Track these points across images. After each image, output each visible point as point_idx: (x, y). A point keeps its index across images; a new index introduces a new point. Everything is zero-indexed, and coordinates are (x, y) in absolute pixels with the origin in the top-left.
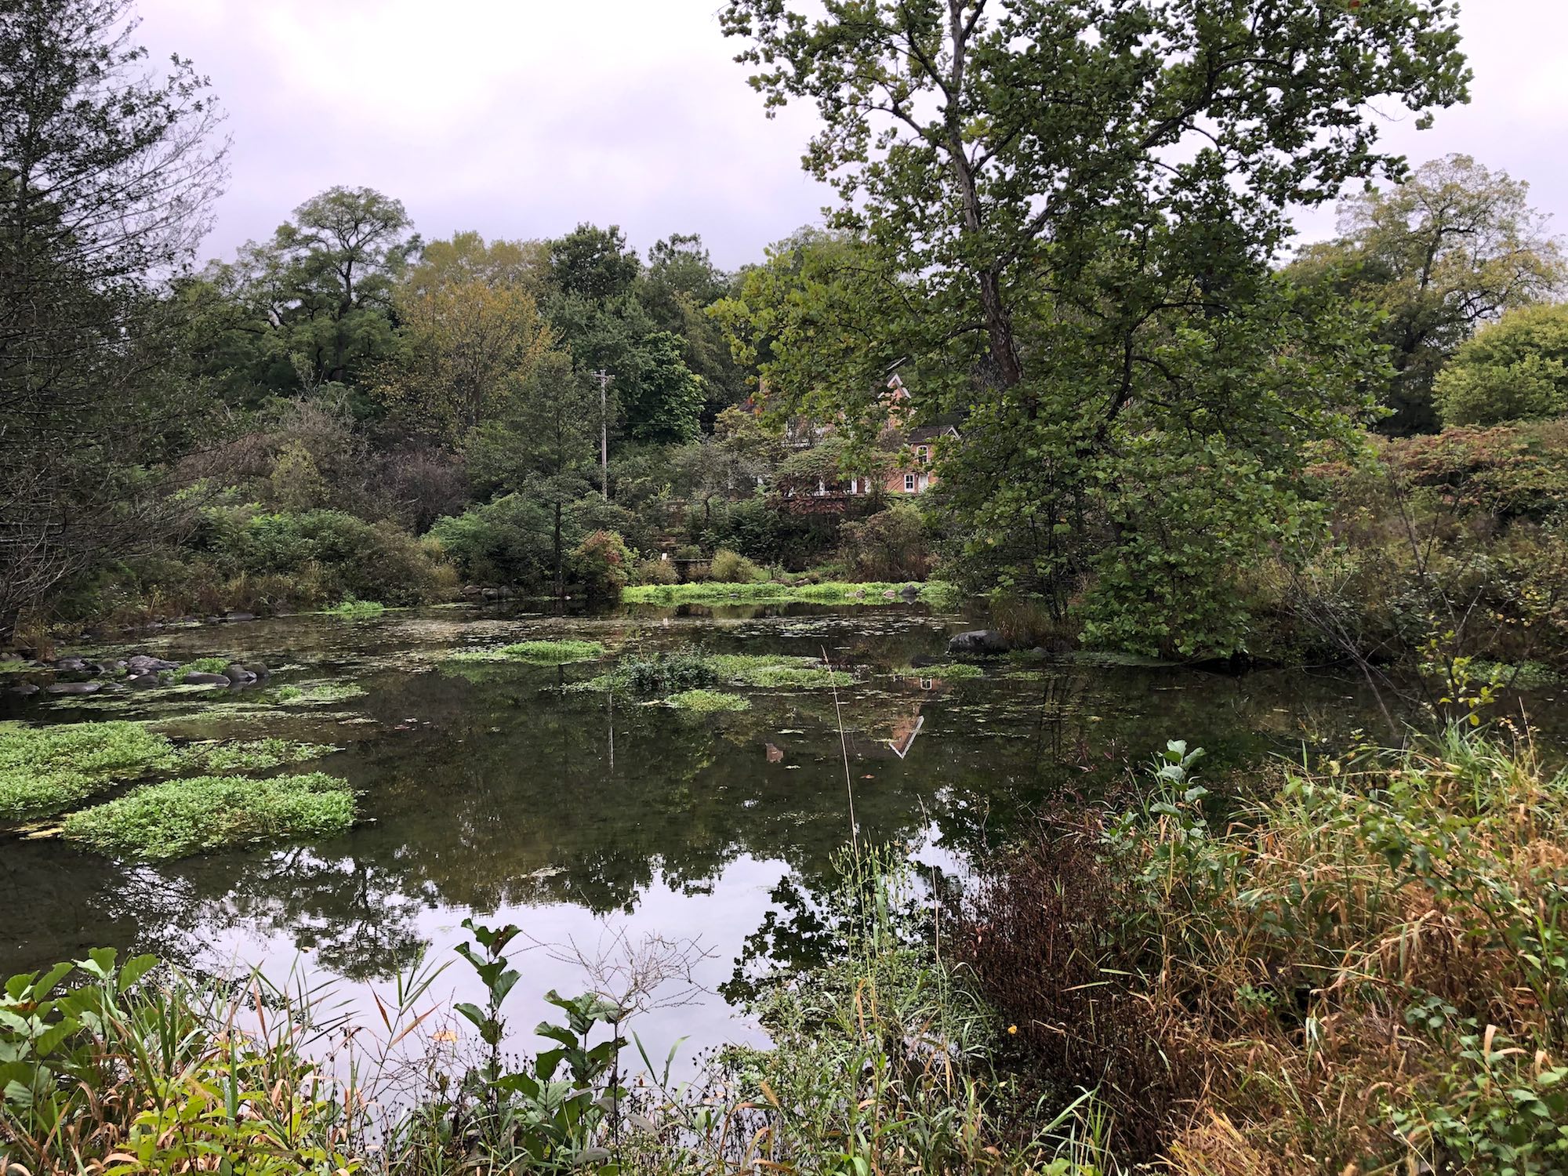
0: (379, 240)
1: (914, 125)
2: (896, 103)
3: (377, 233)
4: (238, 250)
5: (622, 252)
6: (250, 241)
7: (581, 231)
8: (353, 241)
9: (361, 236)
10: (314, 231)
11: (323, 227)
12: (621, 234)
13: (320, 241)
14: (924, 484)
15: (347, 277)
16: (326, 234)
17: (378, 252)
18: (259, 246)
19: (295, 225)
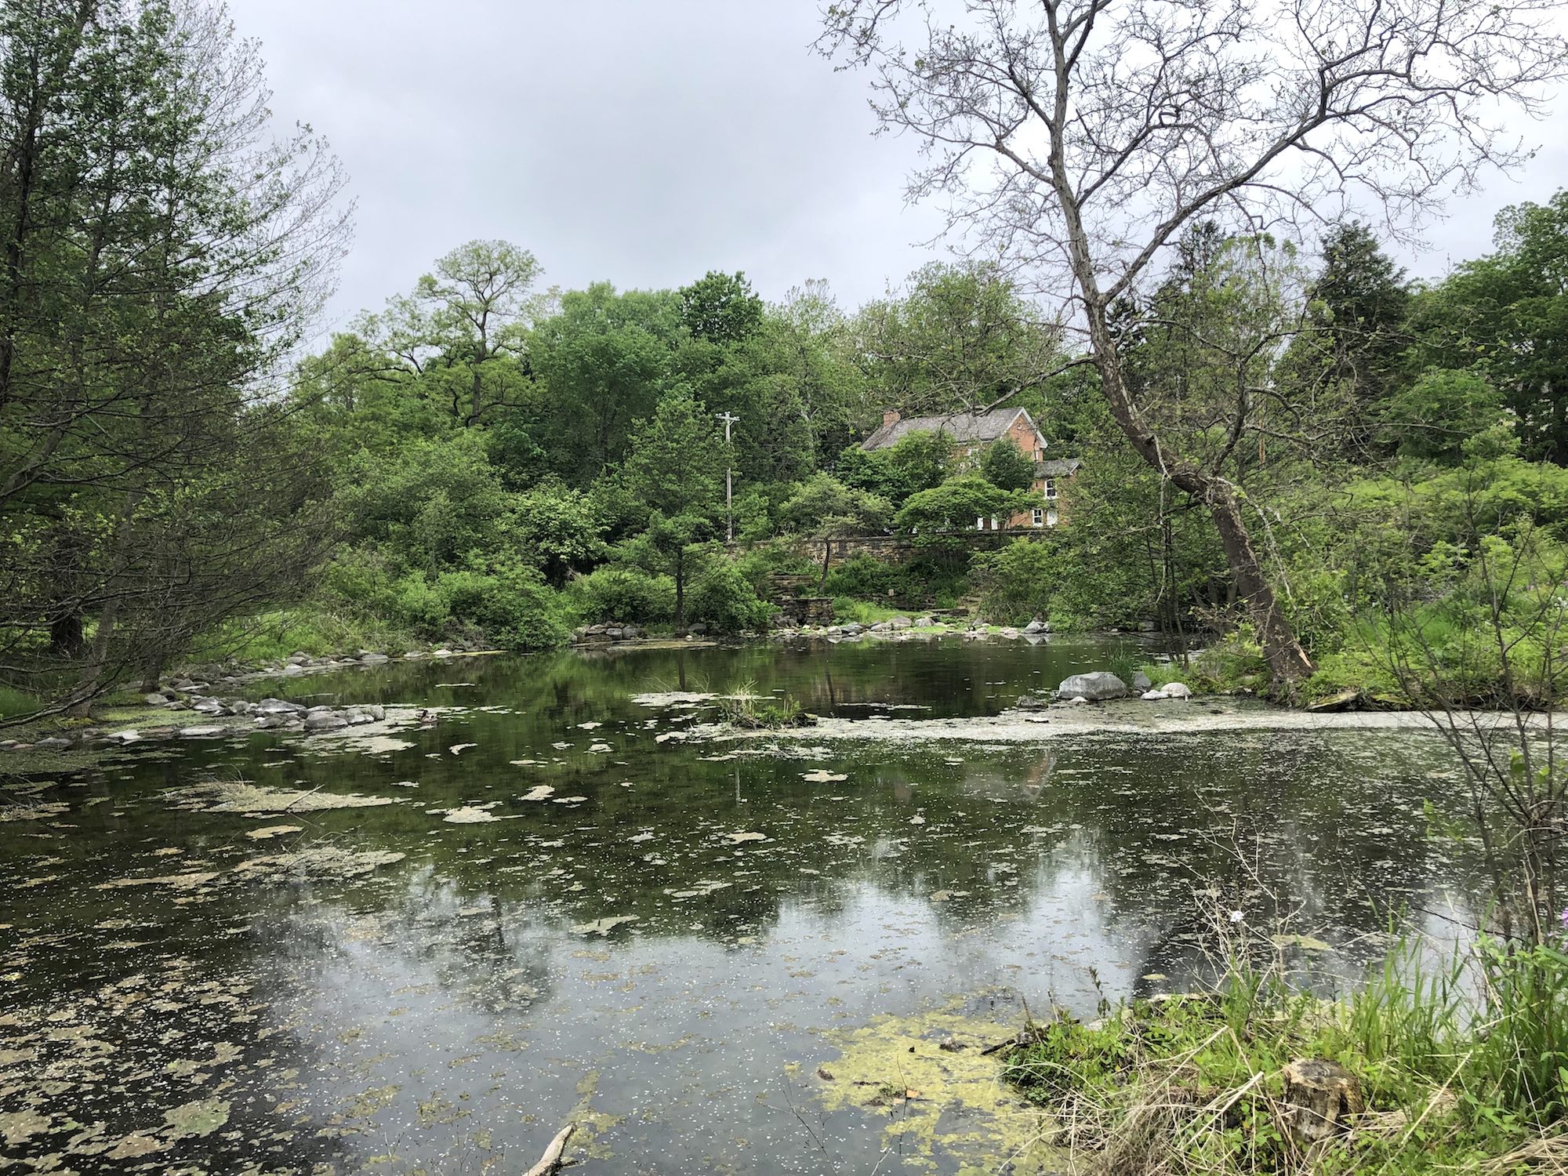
0: (513, 290)
1: (1016, 160)
2: (999, 139)
3: (511, 284)
5: (748, 296)
7: (710, 276)
8: (487, 294)
9: (495, 288)
10: (452, 282)
11: (459, 280)
12: (746, 278)
13: (457, 293)
14: (1052, 520)
15: (482, 327)
16: (464, 288)
17: (512, 300)
18: (403, 298)
19: (435, 276)
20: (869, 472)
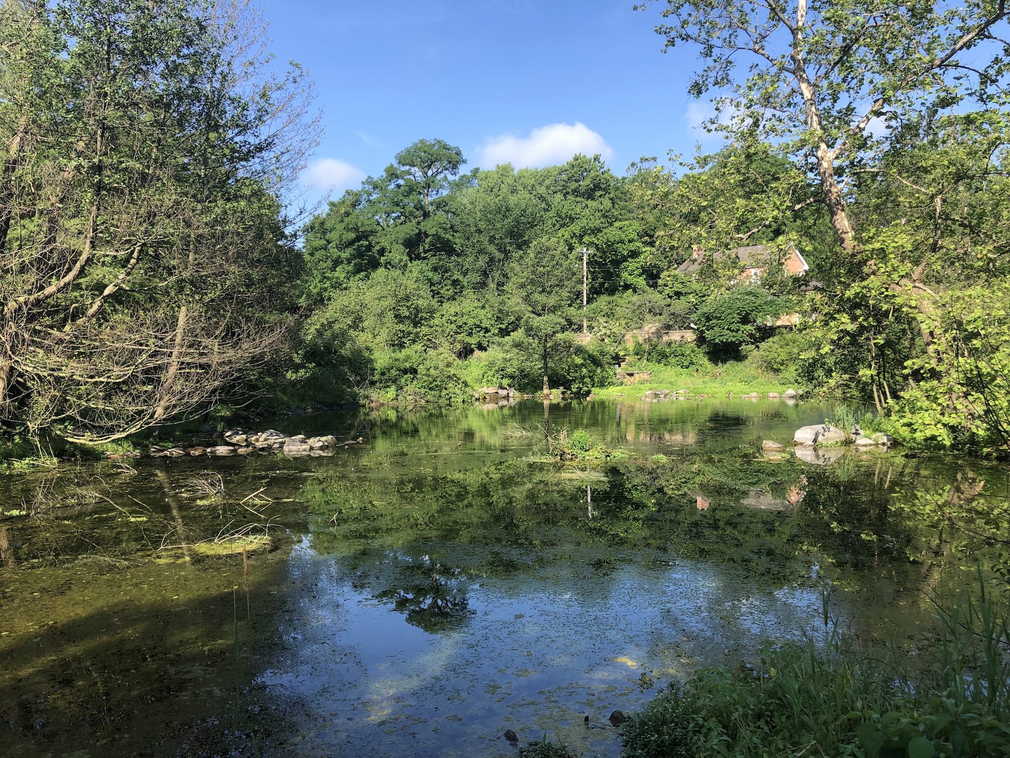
0: (446, 172)
3: (445, 169)
4: (363, 183)
5: (602, 171)
6: (369, 177)
7: (576, 159)
8: (430, 173)
9: (435, 170)
10: (407, 168)
11: (414, 166)
12: (602, 160)
13: (410, 174)
16: (413, 170)
17: (445, 179)
18: (375, 179)
19: (396, 165)
20: (680, 286)
